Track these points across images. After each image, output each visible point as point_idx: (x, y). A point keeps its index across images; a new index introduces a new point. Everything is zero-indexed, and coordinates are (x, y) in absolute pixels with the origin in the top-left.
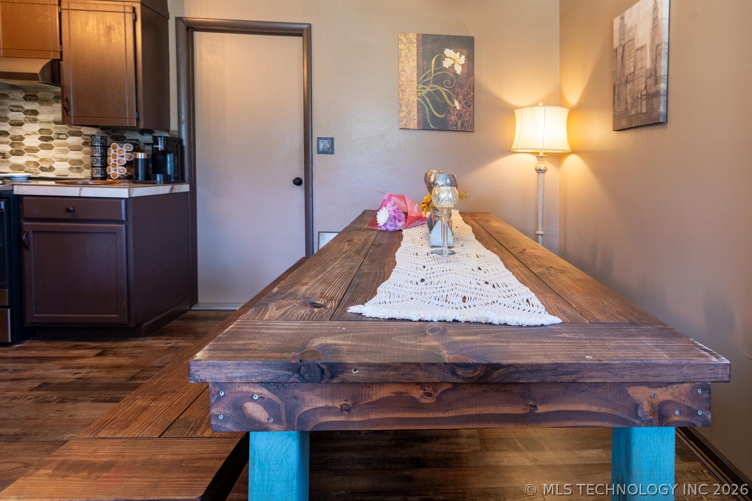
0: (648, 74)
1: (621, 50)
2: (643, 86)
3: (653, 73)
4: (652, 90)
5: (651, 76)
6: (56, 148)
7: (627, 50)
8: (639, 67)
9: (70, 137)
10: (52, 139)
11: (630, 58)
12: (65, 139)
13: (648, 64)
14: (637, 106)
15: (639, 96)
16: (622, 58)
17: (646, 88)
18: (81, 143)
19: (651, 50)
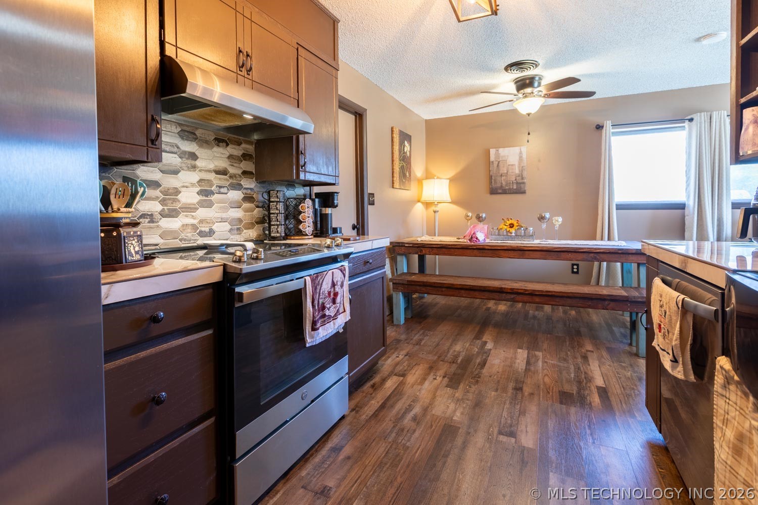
0: (517, 175)
1: (497, 163)
2: (514, 179)
3: (521, 175)
4: (521, 181)
5: (519, 176)
6: (216, 204)
7: (501, 164)
8: (510, 171)
9: (231, 191)
10: (212, 193)
11: (504, 167)
12: (226, 194)
13: (517, 171)
14: (510, 186)
15: (511, 182)
16: (498, 166)
17: (516, 180)
18: (241, 198)
19: (519, 167)
